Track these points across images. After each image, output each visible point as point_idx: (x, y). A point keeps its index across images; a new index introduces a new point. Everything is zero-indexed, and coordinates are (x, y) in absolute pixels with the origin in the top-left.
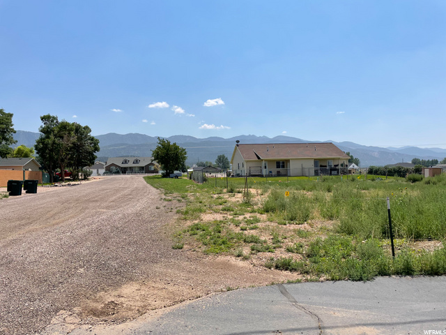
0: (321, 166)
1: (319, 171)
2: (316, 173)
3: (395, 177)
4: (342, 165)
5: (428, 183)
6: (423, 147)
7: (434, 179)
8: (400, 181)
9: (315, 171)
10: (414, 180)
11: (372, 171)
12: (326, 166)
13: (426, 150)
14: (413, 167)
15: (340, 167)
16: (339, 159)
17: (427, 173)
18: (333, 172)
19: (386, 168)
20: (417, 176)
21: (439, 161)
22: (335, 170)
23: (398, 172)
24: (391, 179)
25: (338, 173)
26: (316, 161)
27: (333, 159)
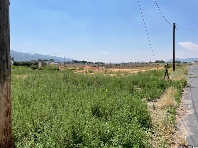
3: (25, 67)
5: (40, 69)
7: (43, 68)
8: (27, 69)
10: (34, 68)
11: (15, 64)
13: (44, 56)
14: (34, 63)
17: (40, 65)
19: (22, 62)
20: (36, 66)
21: (48, 60)
23: (28, 64)
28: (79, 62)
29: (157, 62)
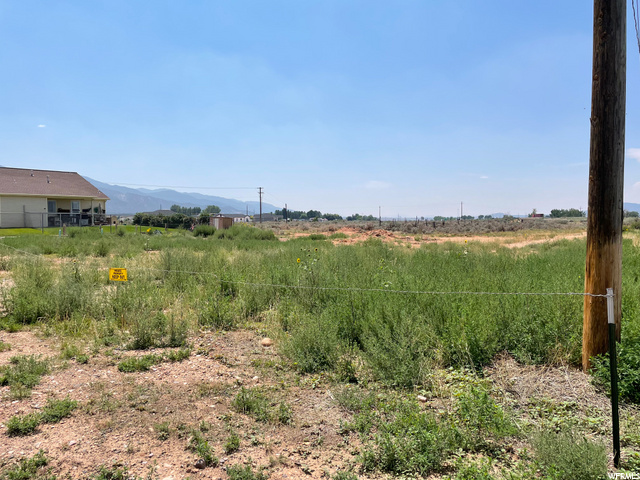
0: (60, 210)
1: (57, 220)
2: (52, 223)
4: (96, 210)
5: (222, 237)
6: (182, 191)
9: (49, 218)
10: (206, 234)
11: (139, 221)
12: (69, 211)
13: (185, 195)
15: (92, 213)
16: (92, 199)
17: (216, 223)
18: (82, 221)
20: (206, 227)
21: (202, 209)
22: (84, 217)
24: (173, 233)
25: (90, 222)
26: (51, 201)
27: (82, 200)
28: (297, 215)
29: (555, 214)
